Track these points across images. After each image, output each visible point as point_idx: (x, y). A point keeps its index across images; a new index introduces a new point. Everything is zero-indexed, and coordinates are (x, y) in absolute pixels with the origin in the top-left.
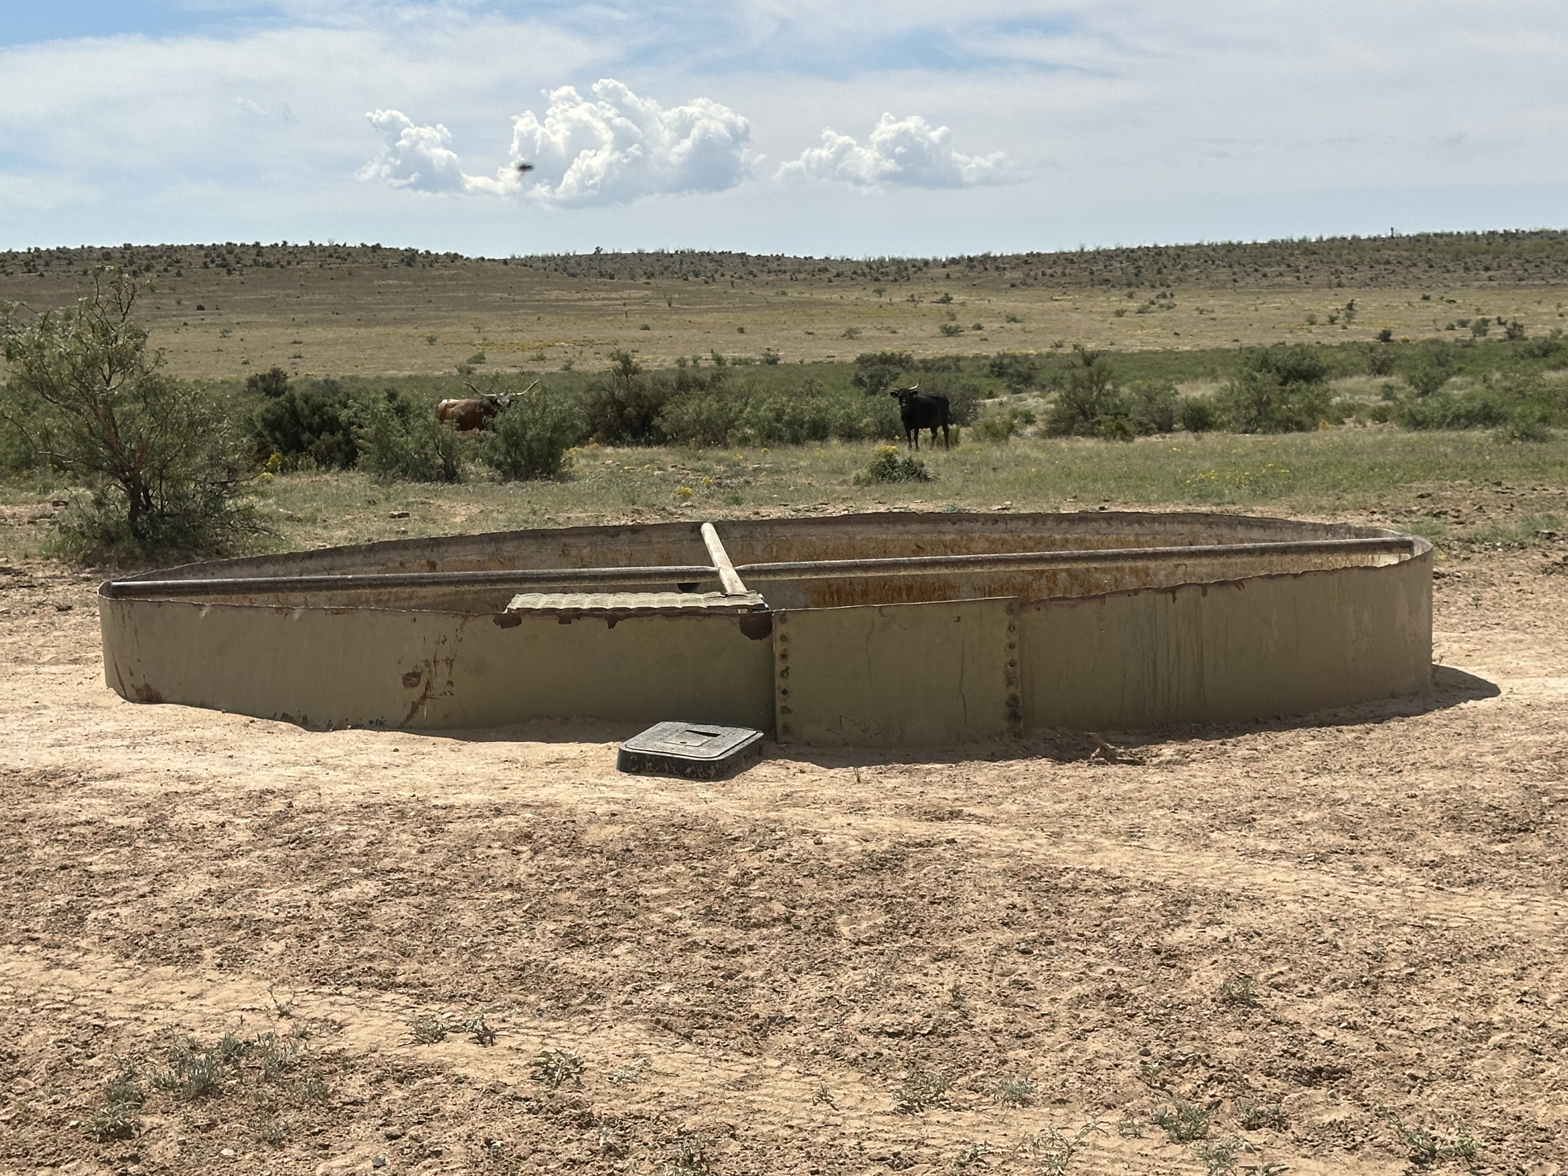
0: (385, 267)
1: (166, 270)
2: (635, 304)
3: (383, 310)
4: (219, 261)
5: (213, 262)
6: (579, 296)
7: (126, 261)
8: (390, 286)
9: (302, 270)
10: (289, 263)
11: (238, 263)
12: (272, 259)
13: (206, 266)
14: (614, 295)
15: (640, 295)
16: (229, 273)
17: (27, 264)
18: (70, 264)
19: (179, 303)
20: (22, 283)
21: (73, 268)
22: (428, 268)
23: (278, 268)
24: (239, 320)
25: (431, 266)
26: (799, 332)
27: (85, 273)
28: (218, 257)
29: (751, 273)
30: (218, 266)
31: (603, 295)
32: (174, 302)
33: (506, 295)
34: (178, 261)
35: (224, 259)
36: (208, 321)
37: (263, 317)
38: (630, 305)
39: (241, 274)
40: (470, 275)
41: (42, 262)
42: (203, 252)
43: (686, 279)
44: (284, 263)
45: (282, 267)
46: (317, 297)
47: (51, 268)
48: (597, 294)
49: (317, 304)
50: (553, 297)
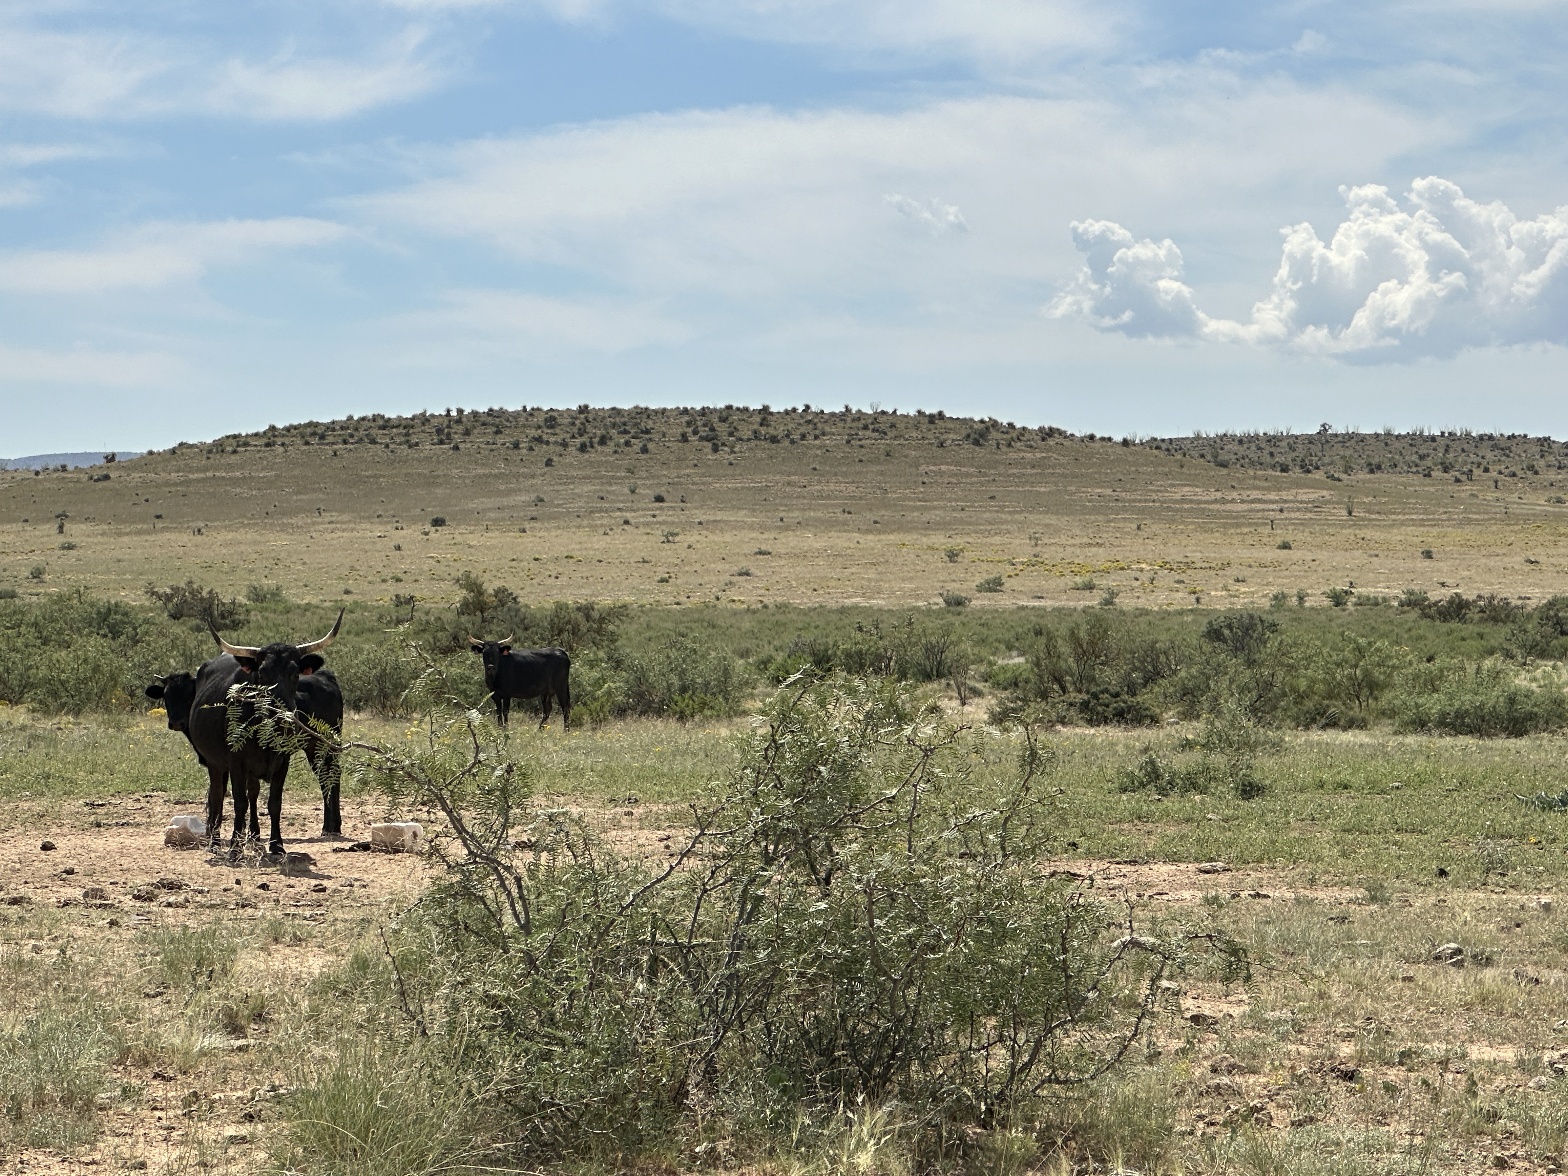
0: (941, 445)
1: (627, 444)
2: (1299, 509)
3: (917, 509)
4: (704, 431)
5: (695, 432)
6: (1219, 495)
7: (575, 430)
8: (941, 474)
9: (820, 448)
10: (803, 437)
11: (731, 434)
12: (780, 432)
13: (684, 438)
14: (1273, 496)
15: (1312, 497)
16: (715, 450)
17: (439, 431)
18: (498, 432)
19: (633, 492)
20: (428, 459)
21: (500, 439)
22: (1004, 449)
23: (786, 443)
24: (703, 518)
25: (1009, 445)
26: (1517, 561)
27: (516, 446)
28: (705, 425)
29: (1531, 468)
30: (702, 439)
31: (1255, 494)
32: (626, 490)
33: (1109, 492)
34: (647, 432)
35: (713, 429)
36: (660, 519)
37: (742, 515)
38: (1291, 510)
39: (733, 452)
40: (1063, 460)
41: (461, 428)
42: (686, 418)
43: (1428, 475)
44: (796, 436)
45: (793, 442)
46: (832, 486)
47: (472, 438)
48: (1245, 494)
49: (828, 497)
50: (1178, 497)
